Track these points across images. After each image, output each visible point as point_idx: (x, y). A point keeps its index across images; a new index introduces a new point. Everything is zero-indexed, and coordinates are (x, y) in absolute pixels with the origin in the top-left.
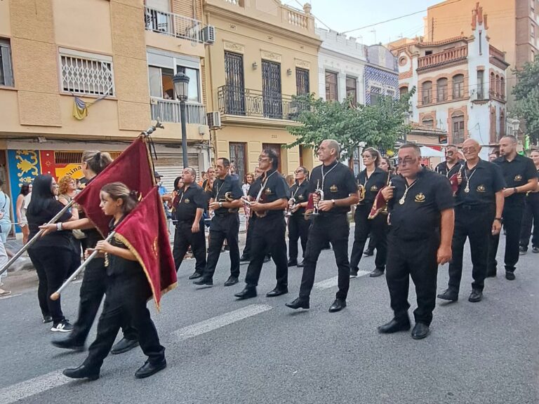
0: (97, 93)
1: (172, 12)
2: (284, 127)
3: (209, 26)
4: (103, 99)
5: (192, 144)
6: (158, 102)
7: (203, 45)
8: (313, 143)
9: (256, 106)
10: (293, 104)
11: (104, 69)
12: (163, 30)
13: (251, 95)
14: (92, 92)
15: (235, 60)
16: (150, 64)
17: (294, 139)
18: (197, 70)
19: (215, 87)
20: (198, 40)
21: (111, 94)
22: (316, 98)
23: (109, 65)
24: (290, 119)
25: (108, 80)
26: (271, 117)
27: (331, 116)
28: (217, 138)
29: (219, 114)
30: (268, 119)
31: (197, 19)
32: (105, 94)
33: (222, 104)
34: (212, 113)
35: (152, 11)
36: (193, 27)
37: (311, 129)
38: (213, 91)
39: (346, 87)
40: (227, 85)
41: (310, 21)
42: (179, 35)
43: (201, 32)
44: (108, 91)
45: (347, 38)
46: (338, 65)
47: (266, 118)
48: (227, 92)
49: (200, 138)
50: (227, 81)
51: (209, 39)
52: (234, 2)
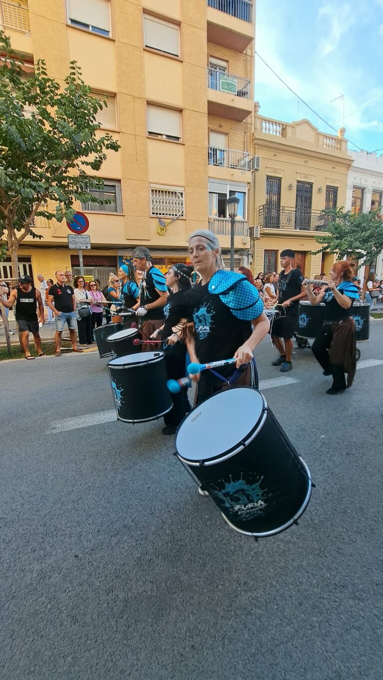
0: (173, 215)
1: (228, 148)
2: (312, 237)
3: (256, 156)
4: (177, 219)
5: (237, 251)
6: (214, 220)
7: (250, 172)
8: (337, 250)
9: (289, 220)
10: (321, 218)
11: (179, 197)
12: (221, 164)
13: (285, 212)
14: (170, 215)
15: (275, 183)
16: (210, 191)
17: (320, 247)
18: (245, 193)
19: (257, 205)
20: (247, 169)
21: (182, 216)
22: (345, 211)
23: (182, 194)
24: (317, 230)
25: (180, 205)
26: (300, 229)
27: (357, 226)
28: (255, 247)
29: (259, 227)
30: (298, 230)
31: (247, 151)
32: (178, 215)
33: (262, 219)
34: (254, 227)
35: (214, 149)
36: (243, 159)
37: (337, 238)
38: (255, 210)
39: (372, 201)
40: (267, 204)
41: (343, 144)
42: (232, 166)
43: (250, 162)
44: (180, 213)
45: (378, 156)
46: (366, 181)
47: (296, 230)
48: (266, 210)
49: (242, 247)
50: (267, 202)
51: (256, 167)
52: (278, 134)
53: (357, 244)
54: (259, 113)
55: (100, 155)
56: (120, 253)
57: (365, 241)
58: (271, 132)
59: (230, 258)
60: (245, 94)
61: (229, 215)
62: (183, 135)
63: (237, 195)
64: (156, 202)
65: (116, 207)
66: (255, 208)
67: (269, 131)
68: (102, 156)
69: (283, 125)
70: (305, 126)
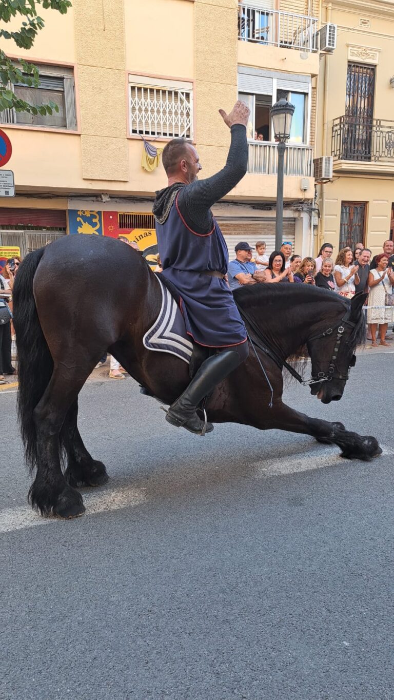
0: (170, 134)
1: (277, 9)
3: (329, 24)
5: (288, 204)
7: (317, 55)
9: (389, 145)
11: (182, 101)
12: (263, 38)
13: (381, 129)
14: (165, 134)
15: (363, 76)
16: (242, 90)
18: (306, 94)
19: (329, 118)
20: (311, 48)
21: (188, 136)
23: (188, 95)
25: (185, 116)
28: (325, 196)
29: (332, 159)
31: (312, 15)
32: (180, 136)
33: (338, 145)
34: (321, 159)
35: (248, 10)
36: (305, 29)
38: (326, 125)
40: (347, 116)
42: (283, 44)
43: (317, 34)
44: (185, 133)
48: (347, 126)
49: (300, 196)
50: (348, 110)
51: (327, 46)
55: (31, 19)
56: (72, 205)
59: (275, 216)
61: (276, 137)
63: (292, 99)
64: (140, 110)
65: (64, 119)
66: (326, 122)
68: (36, 22)
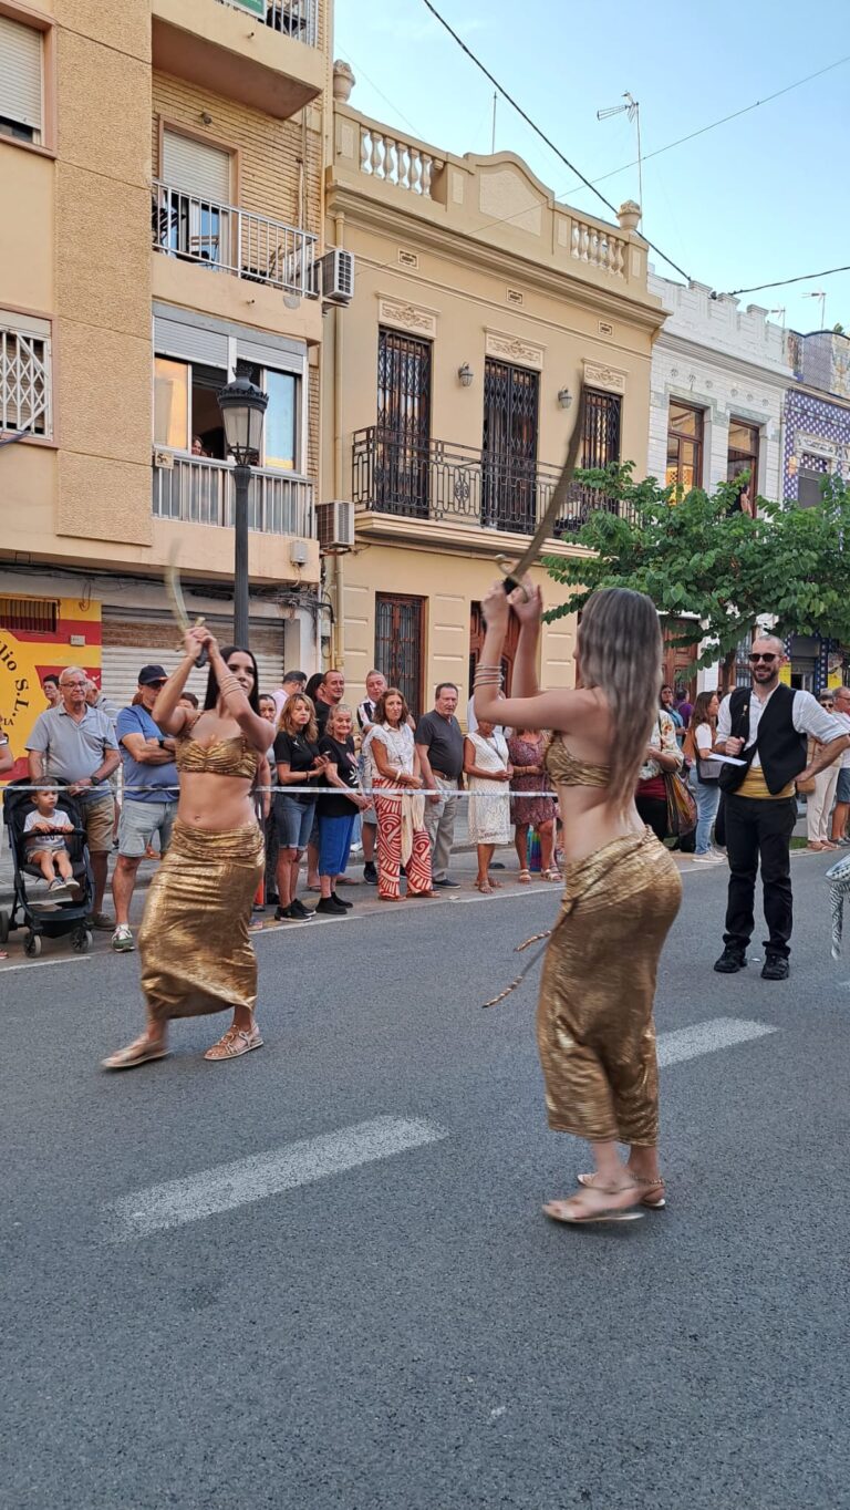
1: (235, 205)
3: (338, 251)
4: (16, 441)
5: (267, 590)
6: (177, 463)
7: (317, 305)
9: (461, 492)
11: (25, 356)
12: (205, 255)
13: (446, 460)
15: (409, 357)
16: (162, 351)
17: (562, 594)
18: (298, 377)
19: (344, 428)
20: (303, 288)
21: (40, 431)
23: (39, 345)
24: (556, 534)
25: (32, 388)
26: (501, 527)
27: (679, 532)
28: (342, 578)
29: (352, 508)
30: (494, 531)
31: (307, 228)
32: (21, 427)
33: (364, 480)
34: (331, 505)
35: (175, 197)
36: (292, 252)
37: (616, 568)
38: (339, 442)
39: (729, 451)
40: (381, 427)
41: (635, 255)
42: (249, 273)
43: (316, 266)
44: (31, 421)
45: (742, 308)
46: (709, 384)
47: (487, 530)
48: (380, 447)
49: (291, 575)
50: (381, 415)
51: (337, 290)
52: (417, 185)
53: (677, 592)
54: (349, 102)
57: (701, 584)
58: (394, 175)
59: (232, 612)
60: (295, 23)
62: (48, 124)
63: (267, 383)
66: (339, 435)
67: (387, 170)
69: (434, 158)
70: (509, 174)
